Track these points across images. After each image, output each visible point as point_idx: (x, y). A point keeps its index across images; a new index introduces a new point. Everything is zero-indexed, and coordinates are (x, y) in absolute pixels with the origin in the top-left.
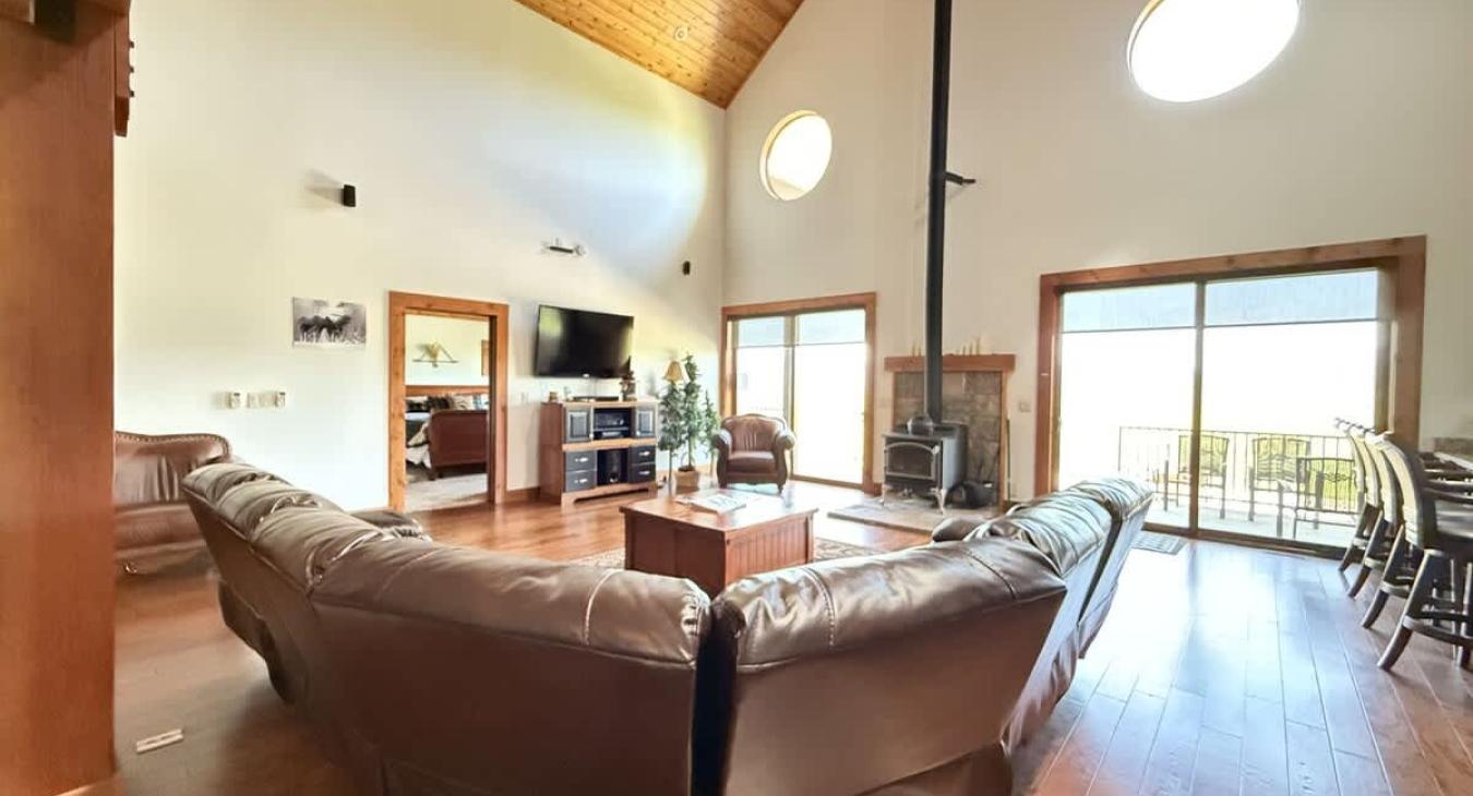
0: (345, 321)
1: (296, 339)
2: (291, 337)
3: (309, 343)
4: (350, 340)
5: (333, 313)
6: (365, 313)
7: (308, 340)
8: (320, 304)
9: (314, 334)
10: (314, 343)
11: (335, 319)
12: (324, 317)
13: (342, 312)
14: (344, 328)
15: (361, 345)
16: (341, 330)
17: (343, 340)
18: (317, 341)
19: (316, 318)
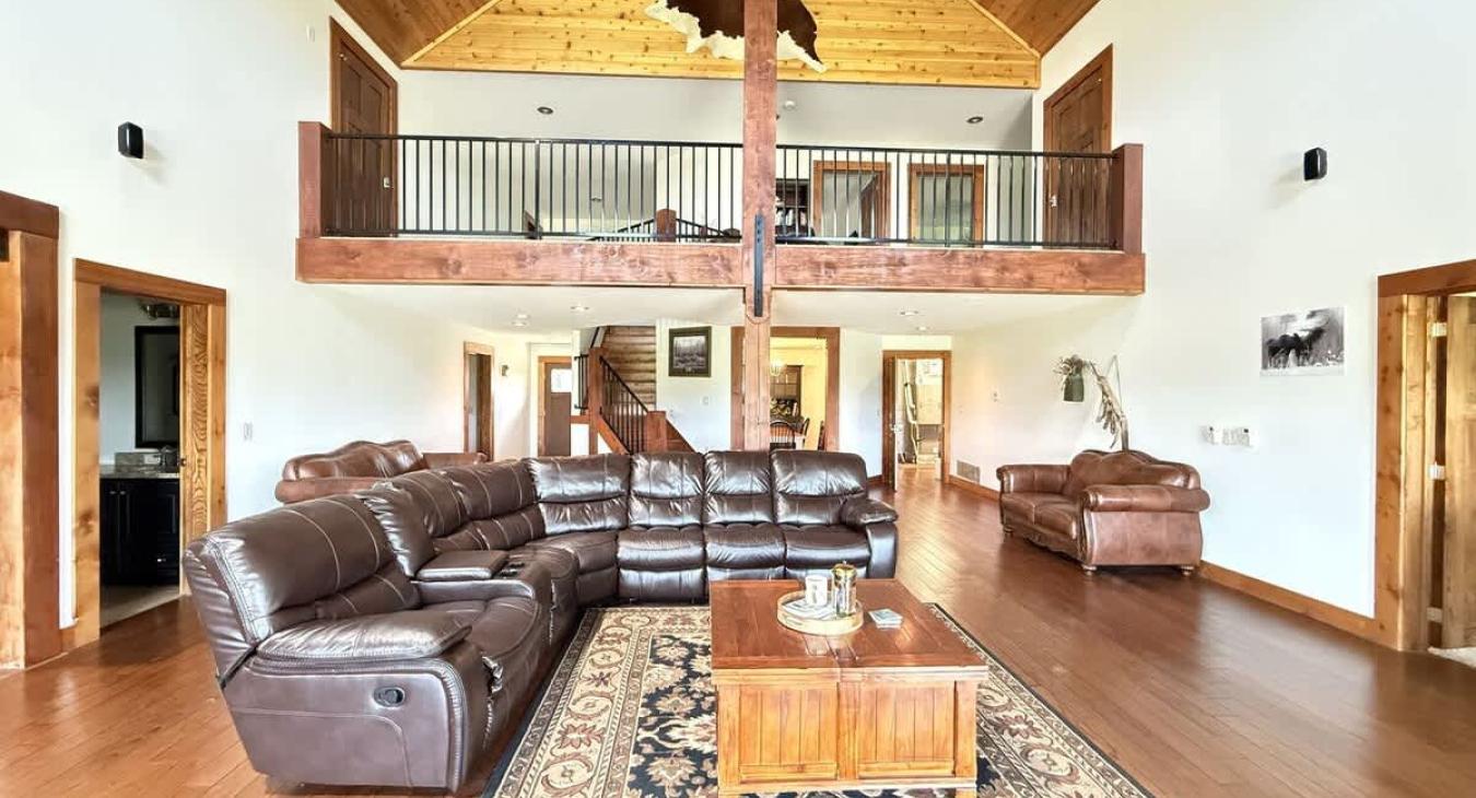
0: (1317, 334)
1: (1265, 367)
2: (1260, 365)
3: (1276, 370)
4: (1321, 360)
5: (1301, 328)
6: (1342, 318)
7: (1276, 367)
8: (1288, 318)
9: (1282, 358)
10: (1281, 369)
11: (1303, 335)
12: (1291, 335)
13: (1313, 324)
14: (1314, 345)
15: (1338, 367)
16: (1311, 349)
17: (1313, 363)
18: (1284, 367)
19: (1285, 337)
